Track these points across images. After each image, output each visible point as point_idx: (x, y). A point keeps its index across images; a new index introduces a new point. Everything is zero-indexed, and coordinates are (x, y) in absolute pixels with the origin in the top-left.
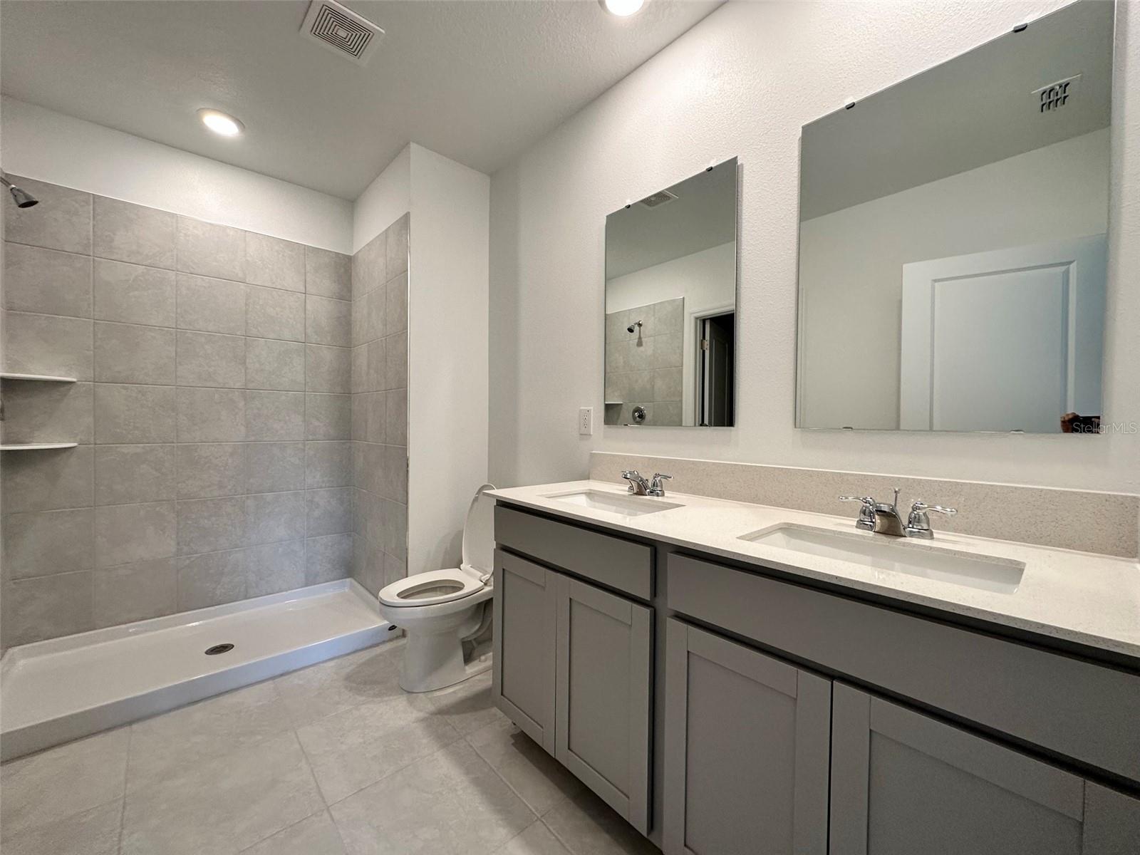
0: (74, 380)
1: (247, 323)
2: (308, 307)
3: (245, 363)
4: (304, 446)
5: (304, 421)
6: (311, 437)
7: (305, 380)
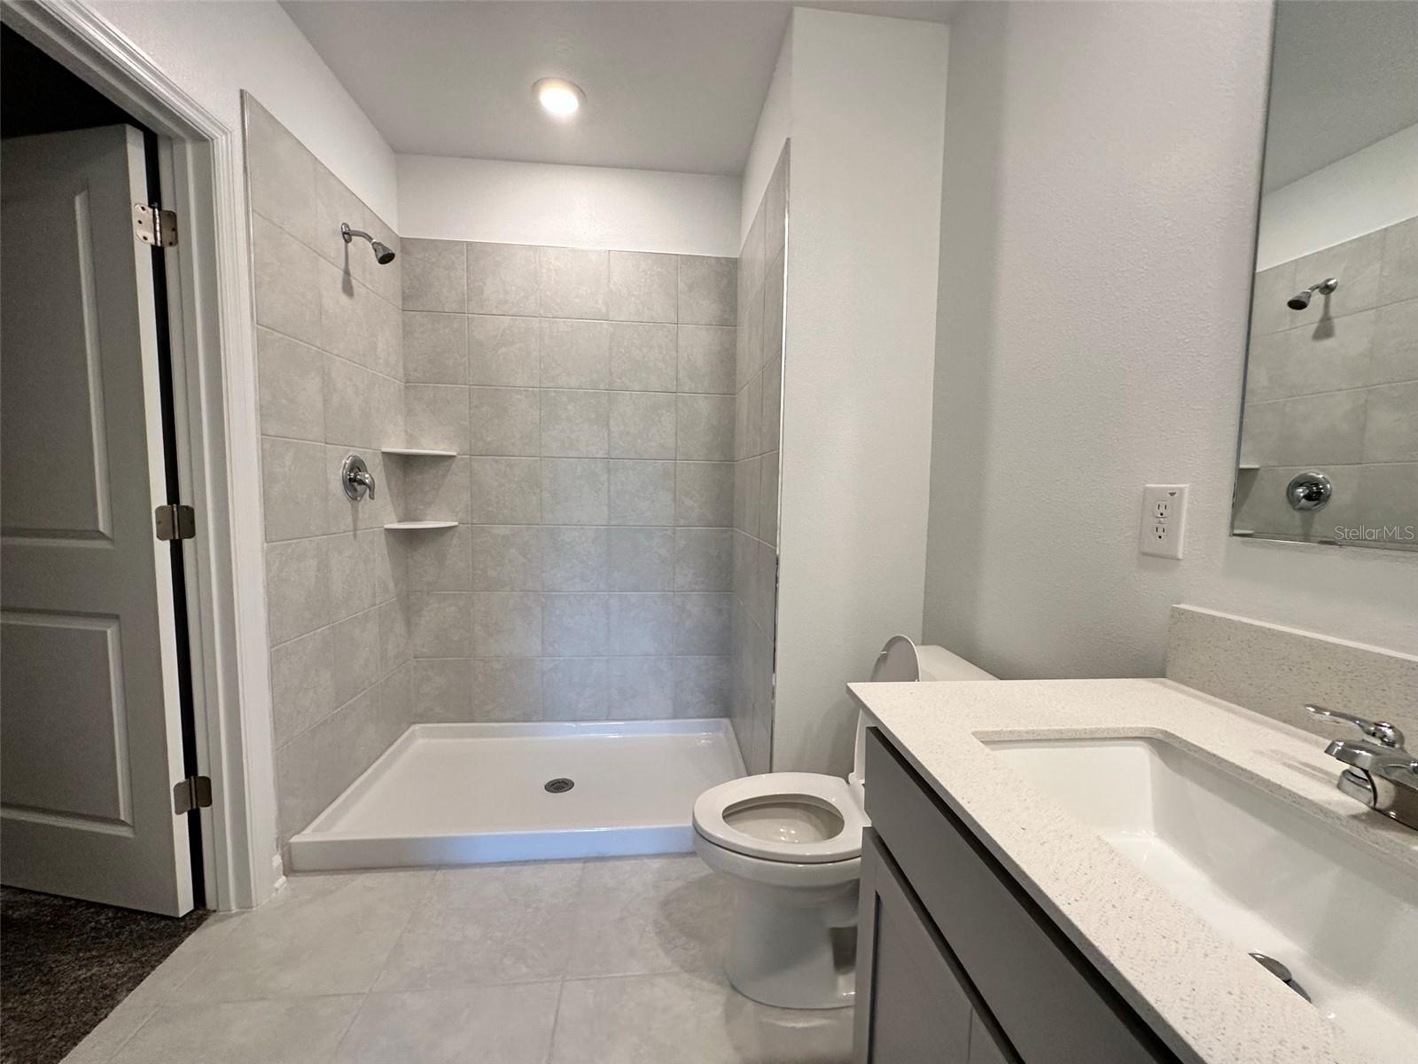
0: (454, 454)
1: (611, 373)
2: (681, 342)
3: (608, 425)
4: (674, 533)
5: (674, 500)
6: (682, 522)
7: (677, 443)
